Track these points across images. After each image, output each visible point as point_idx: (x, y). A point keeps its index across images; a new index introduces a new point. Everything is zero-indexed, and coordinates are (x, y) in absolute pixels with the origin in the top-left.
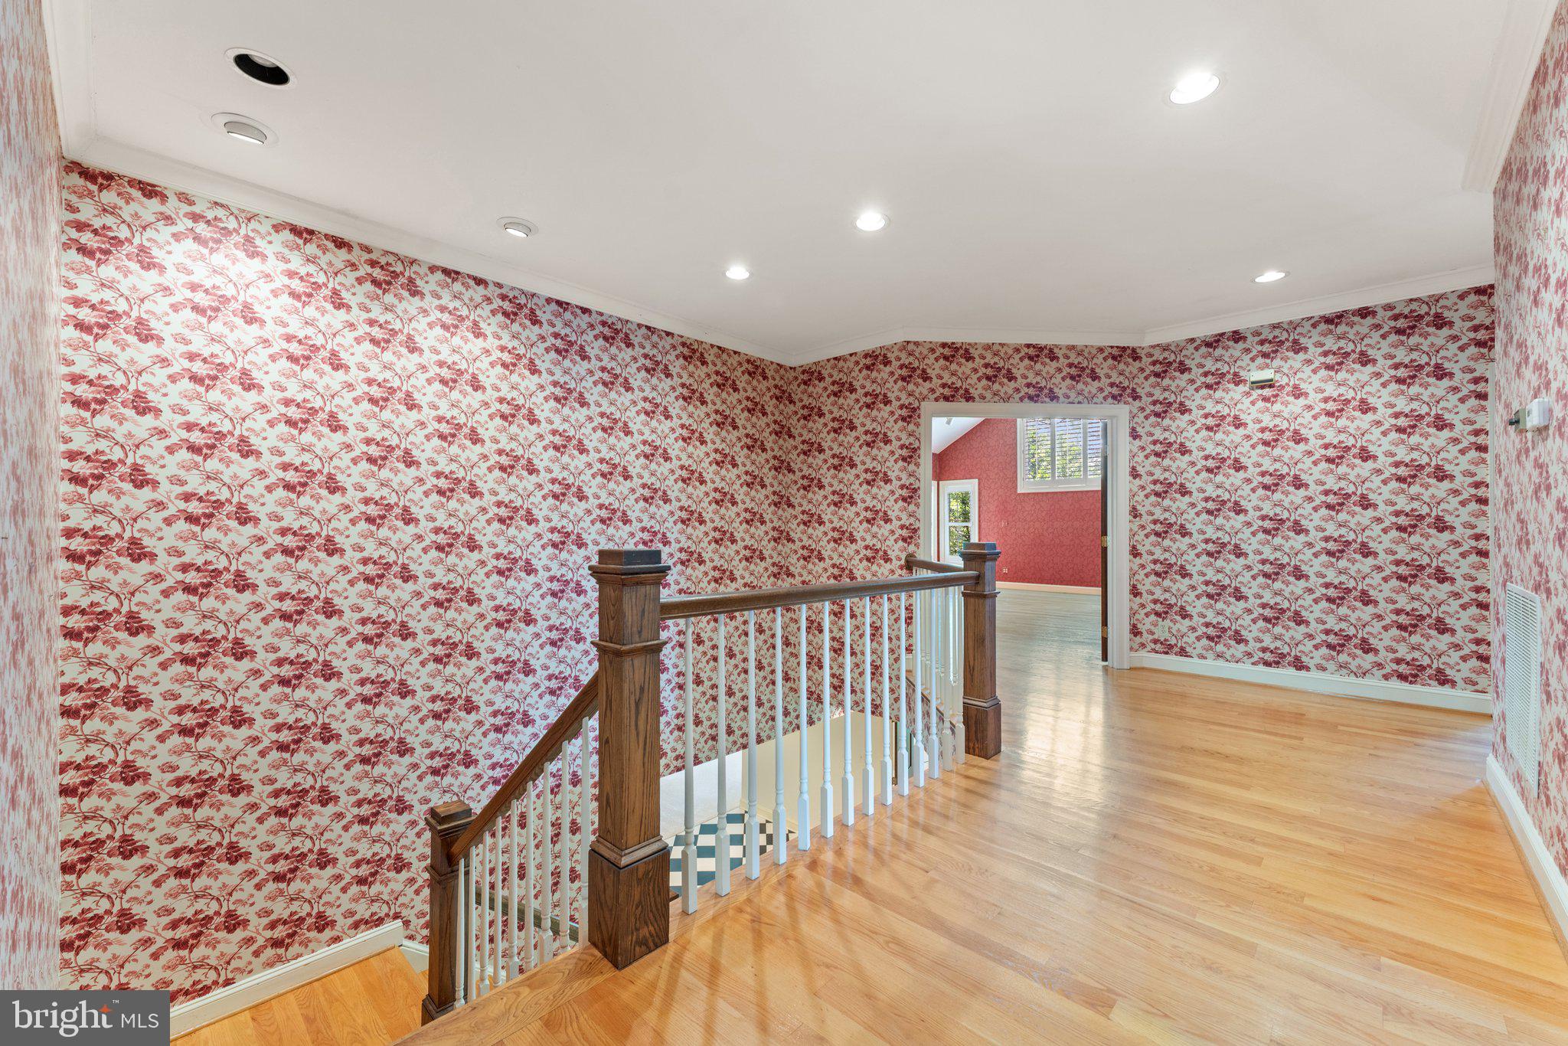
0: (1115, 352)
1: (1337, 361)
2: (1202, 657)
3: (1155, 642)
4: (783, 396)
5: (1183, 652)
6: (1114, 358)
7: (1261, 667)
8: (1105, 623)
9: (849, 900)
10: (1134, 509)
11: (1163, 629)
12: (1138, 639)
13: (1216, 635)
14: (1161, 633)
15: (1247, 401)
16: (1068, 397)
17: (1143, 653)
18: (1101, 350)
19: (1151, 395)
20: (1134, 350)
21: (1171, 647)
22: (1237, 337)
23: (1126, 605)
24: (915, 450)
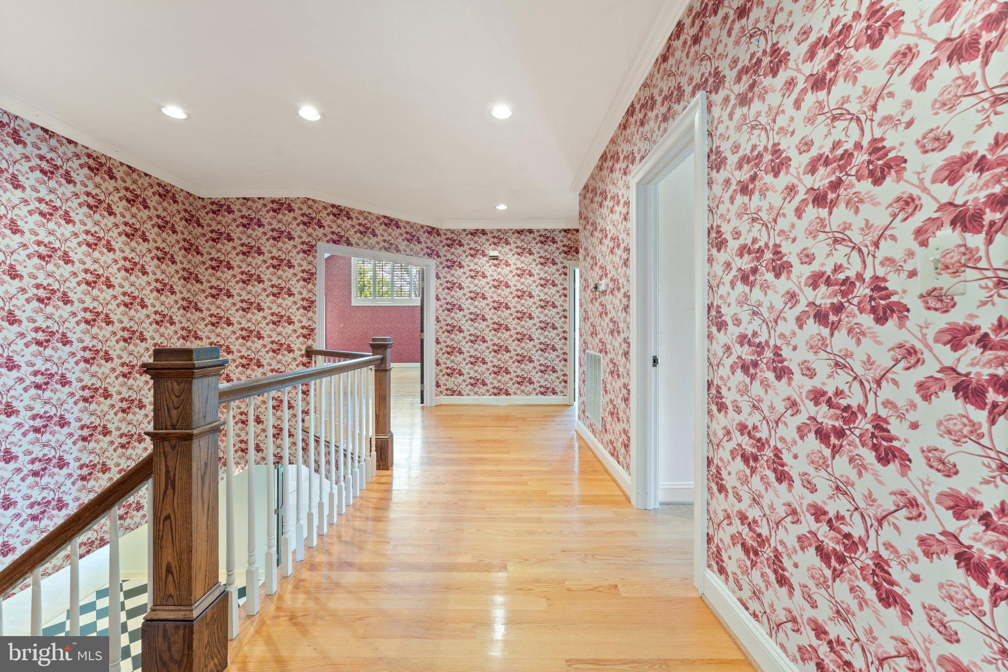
0: (429, 229)
1: (522, 251)
2: (468, 395)
3: (447, 390)
4: (191, 219)
5: (460, 394)
6: (429, 233)
7: (493, 397)
8: (422, 382)
9: (351, 577)
10: (437, 318)
11: (451, 383)
12: (439, 389)
13: (476, 383)
14: (450, 385)
15: (488, 265)
16: (405, 251)
17: (442, 397)
18: (422, 227)
19: (446, 256)
20: (438, 230)
21: (454, 391)
22: (484, 232)
23: (434, 371)
24: (312, 274)
